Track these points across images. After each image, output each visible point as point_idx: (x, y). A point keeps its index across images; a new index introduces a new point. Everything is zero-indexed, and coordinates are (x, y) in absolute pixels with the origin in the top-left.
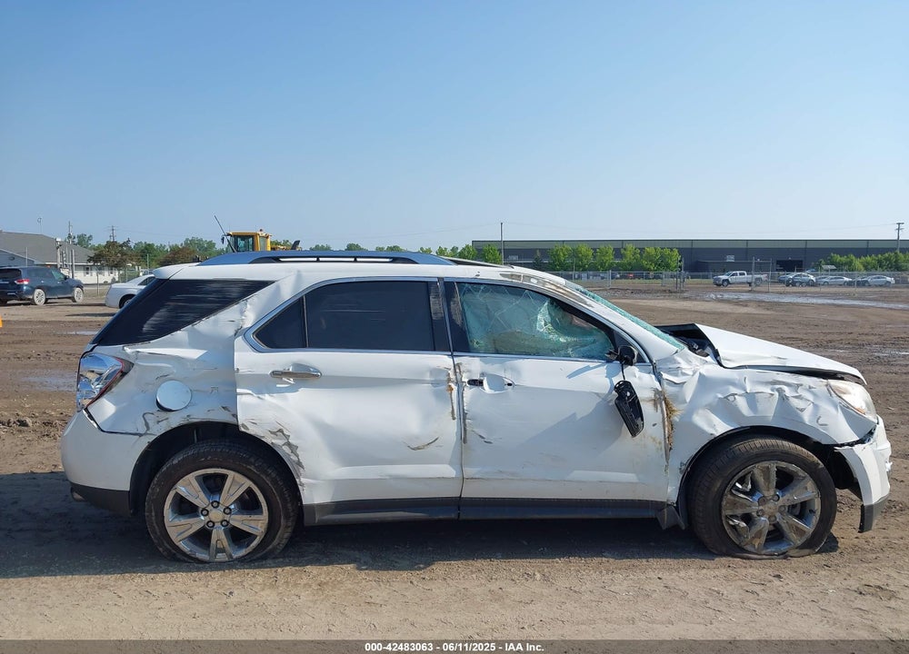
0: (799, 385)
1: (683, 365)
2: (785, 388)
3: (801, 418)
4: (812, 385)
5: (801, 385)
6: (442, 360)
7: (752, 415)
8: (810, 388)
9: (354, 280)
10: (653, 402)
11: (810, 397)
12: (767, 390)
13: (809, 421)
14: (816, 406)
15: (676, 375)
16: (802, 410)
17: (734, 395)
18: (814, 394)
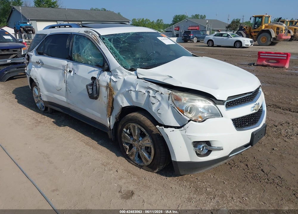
0: (157, 91)
1: (119, 74)
2: (151, 91)
3: (152, 108)
4: (163, 93)
5: (158, 91)
6: (65, 62)
7: (136, 101)
8: (161, 93)
9: (54, 34)
10: (106, 88)
11: (160, 98)
12: (144, 91)
13: (155, 110)
14: (160, 103)
15: (116, 78)
16: (153, 104)
17: (131, 90)
18: (162, 97)
